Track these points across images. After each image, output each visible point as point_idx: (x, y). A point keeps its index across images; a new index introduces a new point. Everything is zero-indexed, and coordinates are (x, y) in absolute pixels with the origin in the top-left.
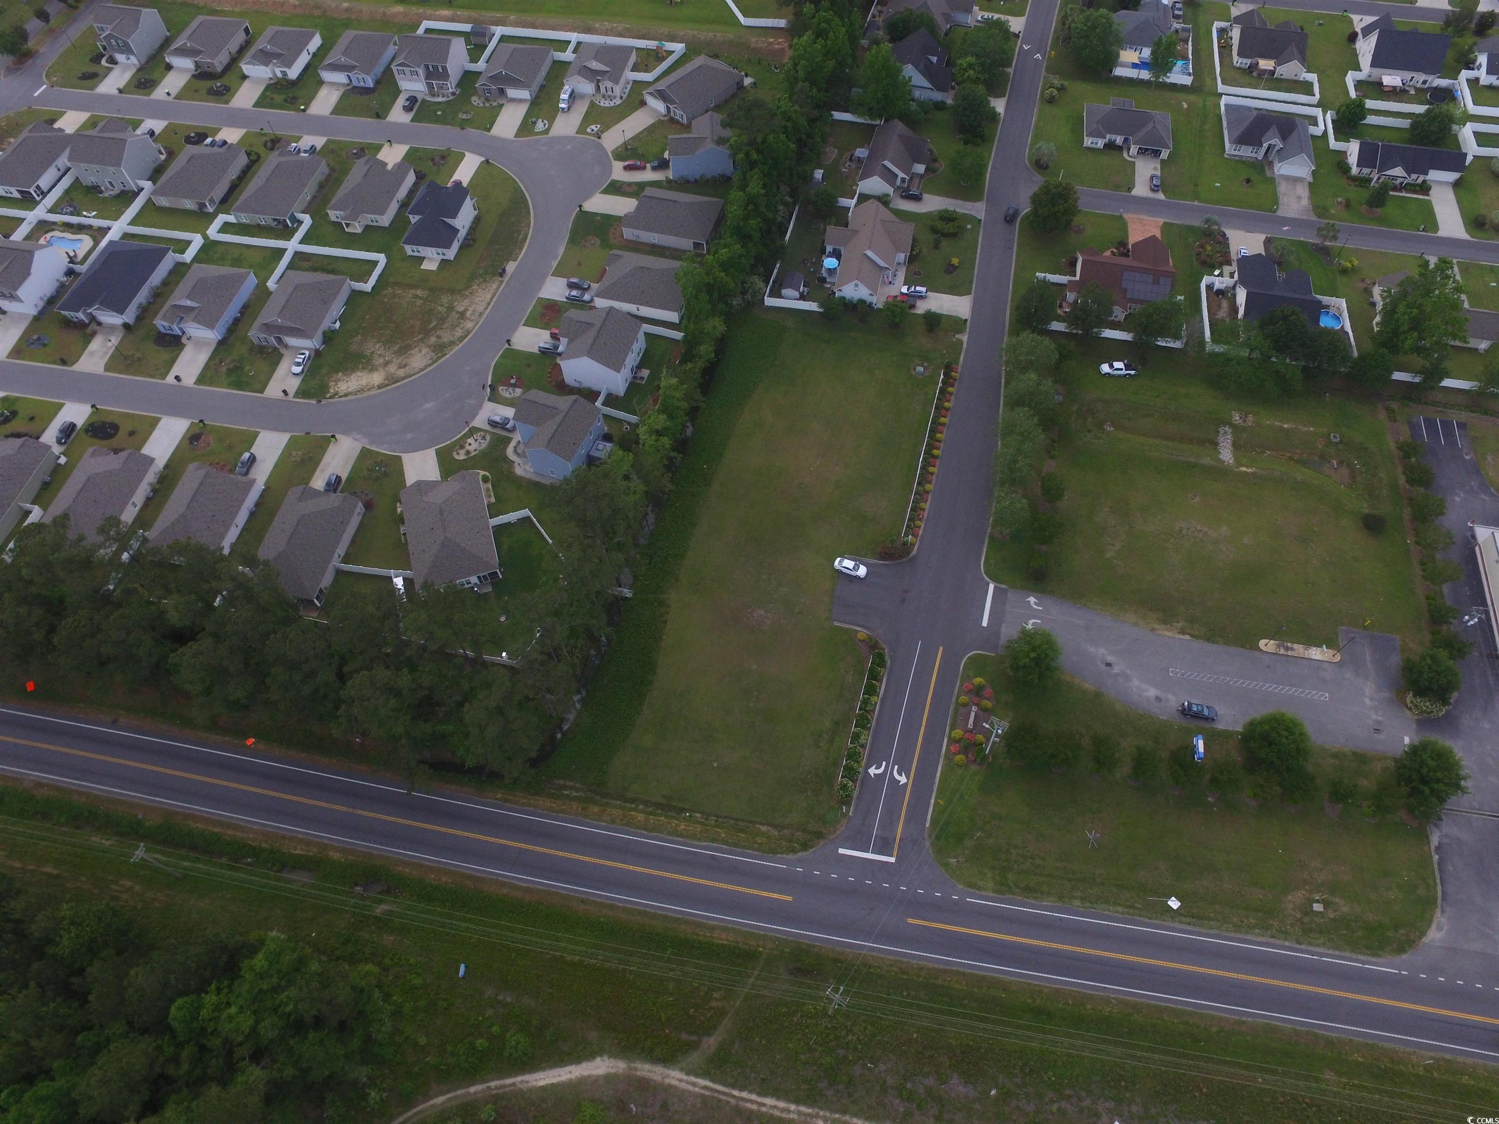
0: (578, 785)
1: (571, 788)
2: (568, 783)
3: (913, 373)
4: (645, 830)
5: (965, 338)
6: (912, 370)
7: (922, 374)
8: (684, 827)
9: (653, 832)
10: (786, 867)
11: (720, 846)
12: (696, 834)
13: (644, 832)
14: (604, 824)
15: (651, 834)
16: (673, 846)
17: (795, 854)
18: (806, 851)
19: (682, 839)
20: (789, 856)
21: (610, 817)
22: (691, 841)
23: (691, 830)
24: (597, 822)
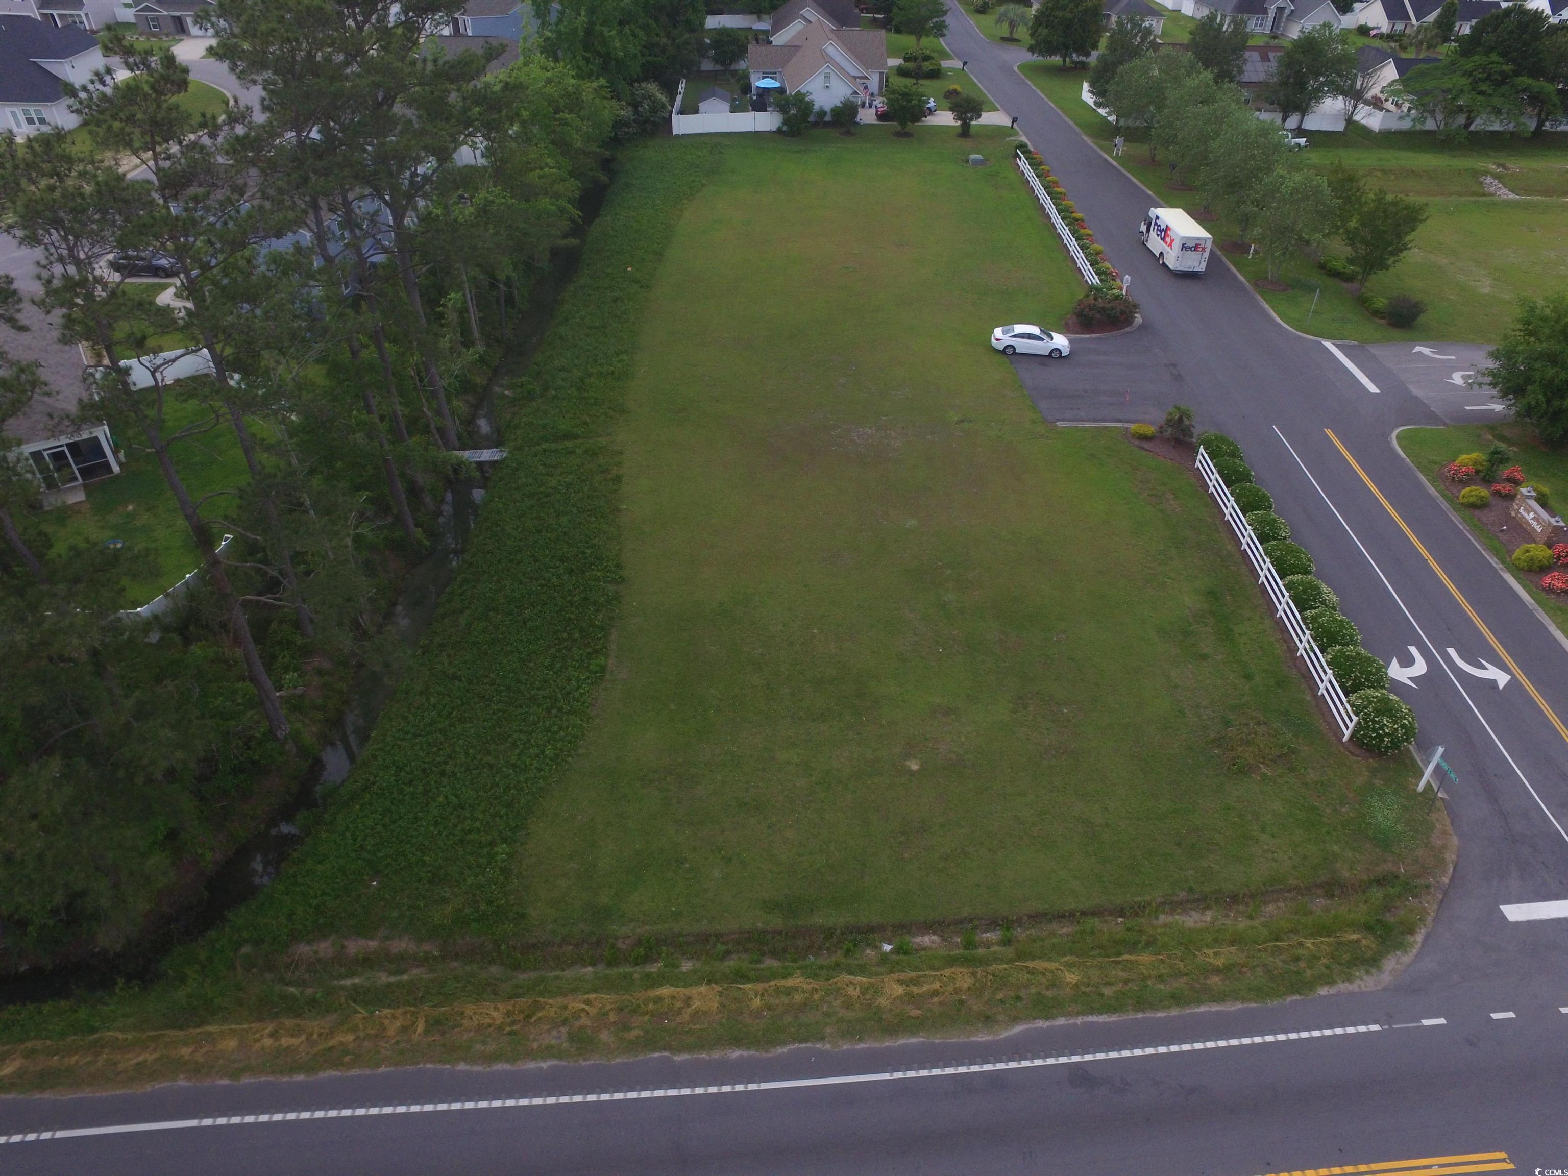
0: (401, 945)
1: (367, 962)
2: (354, 947)
4: (737, 1041)
8: (899, 990)
9: (774, 1042)
10: (1375, 1027)
11: (1079, 1020)
12: (962, 1002)
13: (735, 1054)
14: (545, 1065)
15: (770, 1055)
16: (886, 1076)
17: (1373, 971)
18: (1401, 946)
19: (914, 1040)
20: (1358, 982)
21: (564, 1030)
22: (956, 1038)
23: (935, 993)
24: (507, 1067)
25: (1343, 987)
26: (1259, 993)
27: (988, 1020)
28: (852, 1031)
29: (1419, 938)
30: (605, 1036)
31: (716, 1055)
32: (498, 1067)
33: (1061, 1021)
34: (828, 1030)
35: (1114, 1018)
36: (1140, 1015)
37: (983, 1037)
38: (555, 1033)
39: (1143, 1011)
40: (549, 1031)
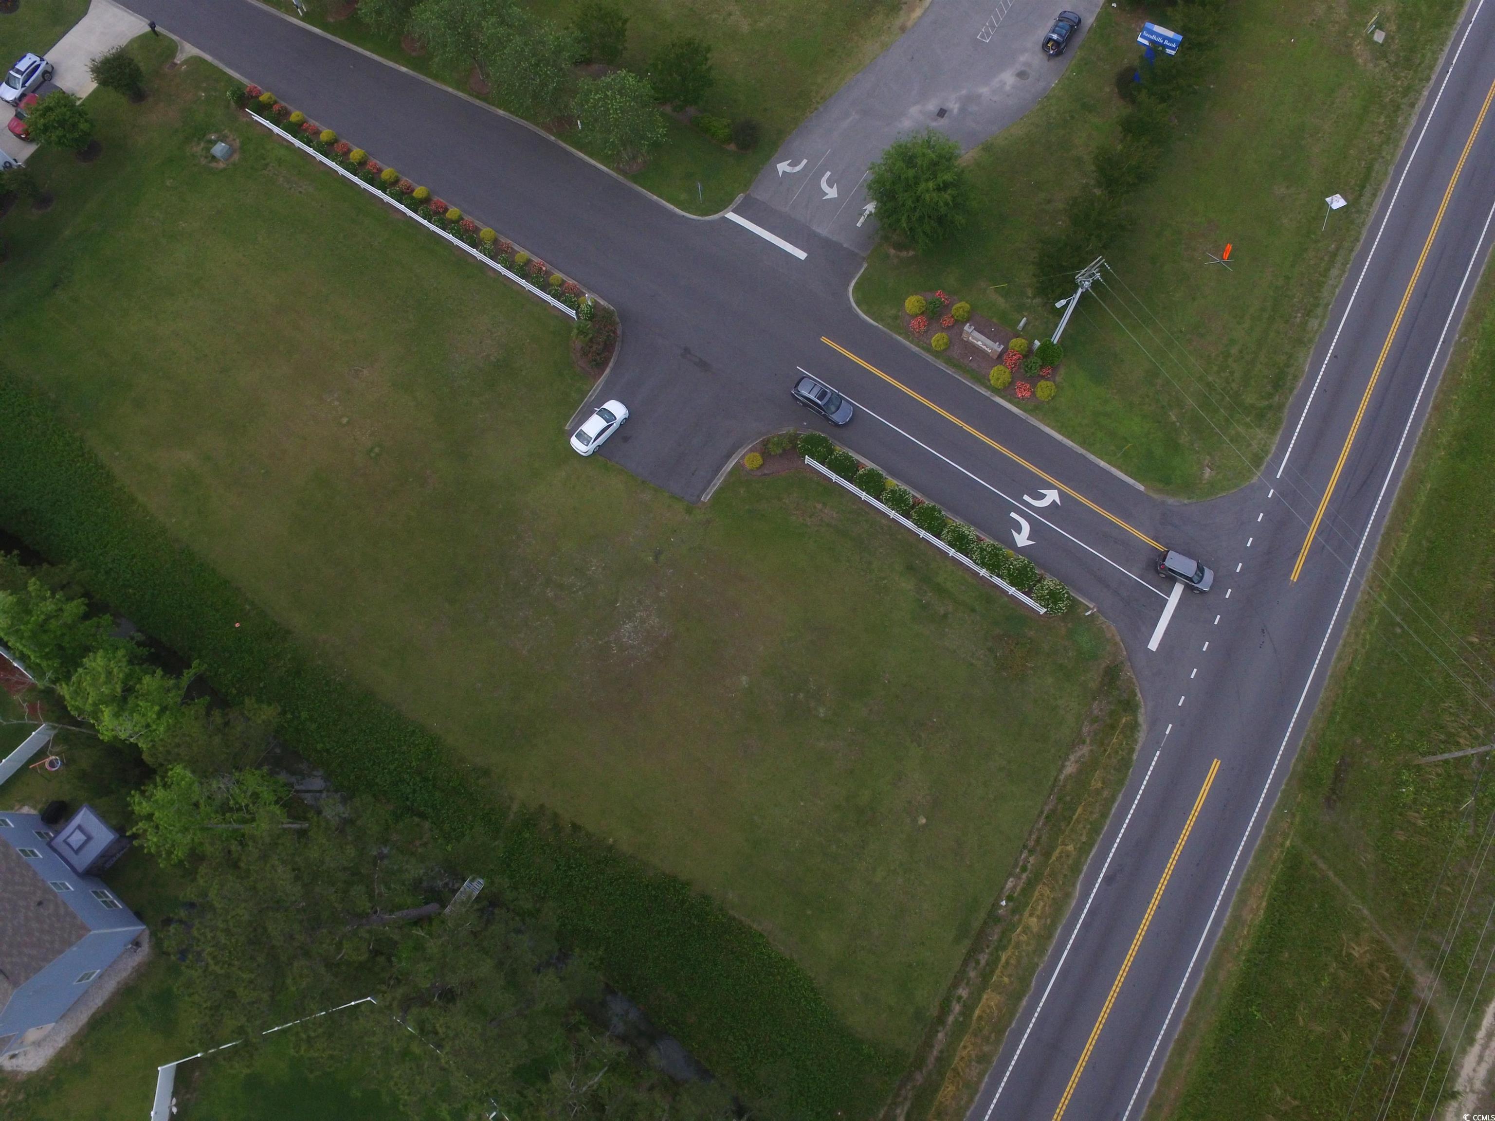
3: (221, 165)
4: (1019, 999)
5: (188, 50)
6: (214, 165)
7: (232, 151)
8: (1031, 918)
9: (1028, 985)
10: (1158, 753)
11: (1089, 861)
12: (1053, 899)
13: (1024, 1002)
14: (986, 1079)
15: (1033, 989)
16: (1066, 952)
17: (1139, 728)
18: (1137, 706)
19: (1059, 931)
20: (1140, 739)
21: (973, 1063)
22: (1067, 914)
23: (1045, 906)
24: (979, 1095)
25: (1138, 747)
26: (1121, 782)
27: (1068, 895)
28: (1040, 950)
29: (1139, 695)
30: (986, 1049)
31: (1020, 1010)
32: (977, 1098)
33: (1085, 868)
34: (1036, 960)
35: (1096, 846)
36: (1101, 836)
37: (1073, 903)
38: (973, 1068)
39: (1101, 833)
40: (970, 1070)
